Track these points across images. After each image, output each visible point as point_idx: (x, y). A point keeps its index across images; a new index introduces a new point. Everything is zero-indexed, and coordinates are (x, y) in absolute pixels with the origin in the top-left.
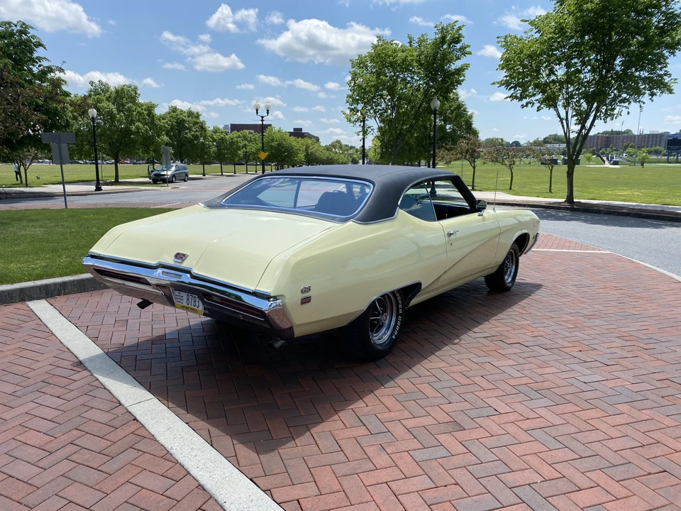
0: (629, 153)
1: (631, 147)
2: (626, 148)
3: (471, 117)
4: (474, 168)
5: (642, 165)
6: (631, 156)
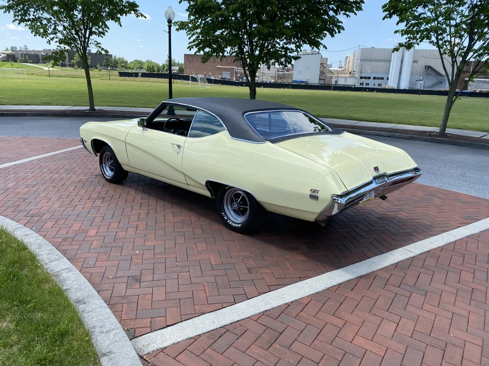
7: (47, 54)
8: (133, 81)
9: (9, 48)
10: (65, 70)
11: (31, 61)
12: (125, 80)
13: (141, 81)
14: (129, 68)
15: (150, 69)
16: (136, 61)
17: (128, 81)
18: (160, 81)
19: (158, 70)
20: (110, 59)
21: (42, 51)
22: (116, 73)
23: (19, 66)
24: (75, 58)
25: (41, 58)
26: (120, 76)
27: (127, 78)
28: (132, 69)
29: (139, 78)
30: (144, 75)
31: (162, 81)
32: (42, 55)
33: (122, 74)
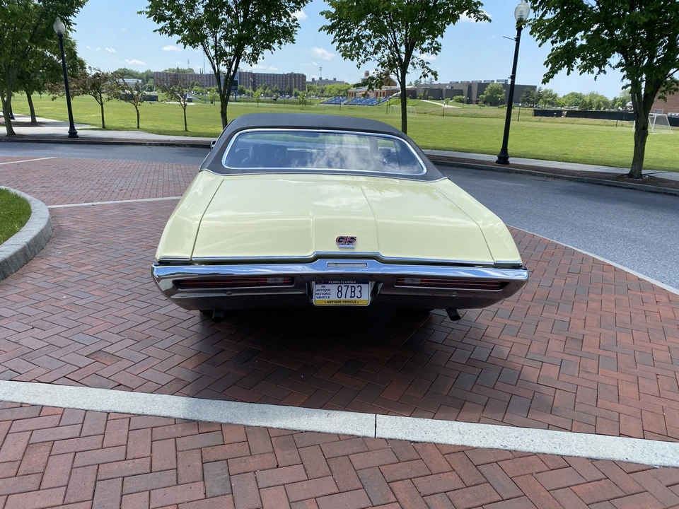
0: (196, 91)
1: (196, 85)
2: (193, 85)
3: (74, 45)
4: (102, 104)
5: (212, 103)
6: (199, 93)
7: (452, 87)
8: (551, 122)
9: (413, 83)
10: (466, 108)
11: (432, 97)
12: (540, 121)
13: (563, 123)
14: (558, 105)
15: (585, 105)
16: (572, 94)
17: (544, 122)
18: (594, 123)
19: (599, 107)
20: (532, 91)
21: (447, 84)
22: (531, 111)
23: (416, 103)
24: (485, 92)
25: (444, 93)
26: (535, 116)
27: (544, 118)
28: (562, 106)
29: (563, 119)
30: (571, 114)
31: (597, 123)
32: (447, 89)
33: (538, 113)
